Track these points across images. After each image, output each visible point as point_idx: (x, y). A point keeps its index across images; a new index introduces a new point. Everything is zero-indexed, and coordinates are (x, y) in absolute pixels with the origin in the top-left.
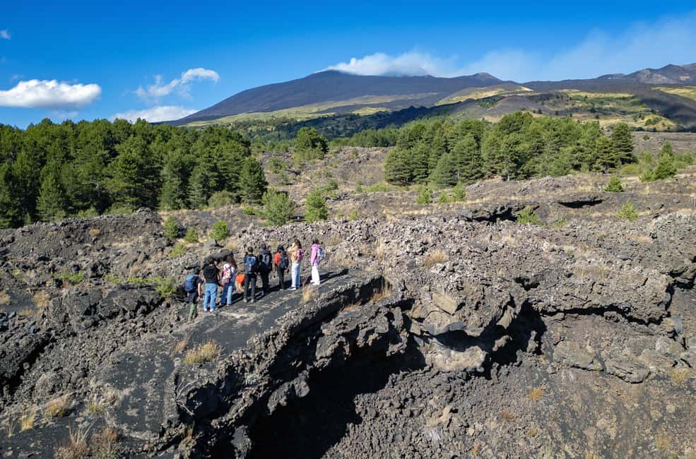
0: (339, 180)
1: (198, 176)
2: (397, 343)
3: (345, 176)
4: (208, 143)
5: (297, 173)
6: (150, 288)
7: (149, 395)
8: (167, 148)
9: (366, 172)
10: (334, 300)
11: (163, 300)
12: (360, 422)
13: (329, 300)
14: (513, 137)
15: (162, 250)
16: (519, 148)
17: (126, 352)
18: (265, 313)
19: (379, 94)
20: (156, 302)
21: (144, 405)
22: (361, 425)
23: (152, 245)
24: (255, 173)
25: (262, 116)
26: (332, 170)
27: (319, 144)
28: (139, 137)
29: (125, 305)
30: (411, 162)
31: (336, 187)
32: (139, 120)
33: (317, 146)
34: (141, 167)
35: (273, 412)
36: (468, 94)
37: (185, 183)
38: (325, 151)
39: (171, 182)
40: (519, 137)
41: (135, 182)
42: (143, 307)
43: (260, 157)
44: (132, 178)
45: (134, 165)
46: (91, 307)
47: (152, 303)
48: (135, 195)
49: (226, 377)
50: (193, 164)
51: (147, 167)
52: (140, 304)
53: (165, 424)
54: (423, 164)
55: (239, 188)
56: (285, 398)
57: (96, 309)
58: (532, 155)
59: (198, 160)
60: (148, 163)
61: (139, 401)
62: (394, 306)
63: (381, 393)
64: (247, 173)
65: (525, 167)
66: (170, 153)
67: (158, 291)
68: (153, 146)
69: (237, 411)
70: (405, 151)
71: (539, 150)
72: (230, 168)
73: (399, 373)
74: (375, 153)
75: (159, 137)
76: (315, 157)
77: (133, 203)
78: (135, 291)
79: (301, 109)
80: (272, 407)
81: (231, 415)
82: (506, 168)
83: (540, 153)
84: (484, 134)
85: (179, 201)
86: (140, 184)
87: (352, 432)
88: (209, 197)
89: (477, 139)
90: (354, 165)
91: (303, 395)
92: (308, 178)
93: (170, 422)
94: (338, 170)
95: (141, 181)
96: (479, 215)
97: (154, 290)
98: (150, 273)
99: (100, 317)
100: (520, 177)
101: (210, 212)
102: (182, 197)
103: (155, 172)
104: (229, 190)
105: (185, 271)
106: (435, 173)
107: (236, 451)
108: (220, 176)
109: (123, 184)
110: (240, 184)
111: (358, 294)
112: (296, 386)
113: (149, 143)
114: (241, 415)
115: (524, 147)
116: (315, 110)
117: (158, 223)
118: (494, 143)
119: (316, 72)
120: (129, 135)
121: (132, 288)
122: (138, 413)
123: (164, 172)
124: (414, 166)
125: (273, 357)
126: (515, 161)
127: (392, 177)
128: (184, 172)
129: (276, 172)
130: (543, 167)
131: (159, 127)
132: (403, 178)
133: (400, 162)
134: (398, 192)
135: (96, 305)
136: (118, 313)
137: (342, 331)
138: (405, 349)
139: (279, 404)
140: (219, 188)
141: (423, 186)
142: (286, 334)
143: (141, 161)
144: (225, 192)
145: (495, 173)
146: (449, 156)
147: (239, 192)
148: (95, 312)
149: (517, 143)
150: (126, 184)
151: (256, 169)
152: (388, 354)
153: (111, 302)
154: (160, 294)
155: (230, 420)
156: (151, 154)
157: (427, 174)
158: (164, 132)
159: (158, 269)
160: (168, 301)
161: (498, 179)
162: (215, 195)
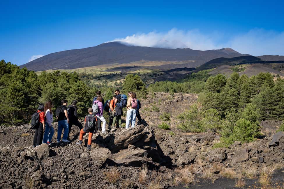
19: (151, 59)
30: (224, 102)
33: (141, 89)
54: (234, 104)
86: (24, 109)
94: (162, 106)
109: (11, 108)
116: (105, 69)
119: (104, 43)
124: (226, 105)
150: (14, 109)
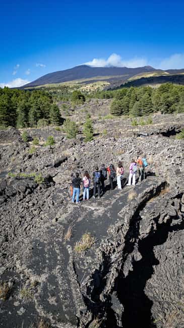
0: (91, 113)
1: (32, 112)
2: (178, 219)
3: (93, 112)
4: (35, 97)
5: (73, 111)
6: (31, 179)
7: (60, 282)
8: (19, 99)
9: (102, 110)
10: (145, 197)
11: (38, 185)
12: (159, 264)
13: (143, 197)
14: (166, 94)
15: (25, 149)
16: (169, 99)
17: (35, 239)
18: (109, 207)
20: (34, 186)
21: (59, 293)
22: (159, 265)
23: (19, 147)
24: (56, 111)
25: (55, 85)
26: (87, 109)
27: (82, 98)
28: (6, 94)
29: (20, 189)
30: (122, 105)
31: (90, 117)
32: (5, 87)
34: (8, 108)
35: (127, 277)
36: (142, 75)
37: (27, 116)
38: (84, 101)
39: (21, 115)
40: (169, 94)
41: (6, 115)
42: (28, 190)
43: (57, 103)
44: (4, 113)
45: (5, 107)
46: (2, 190)
47: (32, 187)
48: (6, 120)
49: (103, 262)
50: (30, 107)
51: (11, 108)
52: (27, 188)
53: (78, 315)
54: (127, 106)
55: (50, 117)
56: (132, 266)
57: (5, 192)
58: (174, 103)
59: (32, 105)
60: (11, 106)
61: (54, 289)
62: (174, 198)
63: (165, 244)
64: (53, 111)
65: (171, 108)
66: (20, 102)
67: (35, 180)
68: (12, 99)
69: (111, 283)
70: (119, 101)
71: (177, 100)
72: (46, 109)
73: (172, 232)
74: (105, 101)
75: (14, 95)
76: (80, 103)
77: (5, 124)
78: (24, 181)
79: (71, 82)
80: (126, 274)
81: (108, 288)
82: (163, 108)
83: (178, 101)
84: (153, 93)
85: (25, 123)
86: (8, 116)
87: (155, 271)
88: (37, 121)
89: (150, 95)
90: (97, 107)
91: (138, 260)
92: (78, 113)
93: (81, 313)
94: (90, 109)
95: (9, 114)
96: (162, 131)
97: (33, 180)
98: (27, 167)
99: (7, 196)
100: (169, 112)
101: (41, 129)
102: (26, 121)
103: (14, 110)
104: (45, 118)
105: (45, 168)
106: (132, 111)
107: (116, 315)
108: (41, 112)
110: (50, 116)
111: (155, 192)
112: (135, 256)
113: (10, 97)
114: (113, 286)
115: (171, 99)
116: (77, 82)
117: (19, 134)
118: (158, 97)
120: (2, 94)
121: (22, 179)
122: (57, 301)
123: (18, 110)
124: (123, 107)
125: (124, 241)
126: (167, 105)
127: (113, 112)
128: (26, 110)
129: (64, 110)
130: (180, 108)
131: (14, 90)
132: (118, 113)
133: (117, 106)
134: (117, 119)
135: (4, 189)
136: (16, 193)
137: (153, 217)
138: (181, 222)
139: (129, 271)
140: (41, 117)
141: (127, 116)
142: (128, 225)
143: (8, 105)
144: (44, 119)
145: (158, 110)
146: (138, 103)
147: (49, 119)
148: (5, 194)
149: (168, 97)
151: (56, 109)
152: (171, 225)
153: (12, 188)
154: (36, 182)
155: (108, 291)
156: (12, 102)
157: (128, 111)
158: (16, 92)
159: (31, 165)
160: (40, 185)
161: (159, 113)
162: (40, 121)
